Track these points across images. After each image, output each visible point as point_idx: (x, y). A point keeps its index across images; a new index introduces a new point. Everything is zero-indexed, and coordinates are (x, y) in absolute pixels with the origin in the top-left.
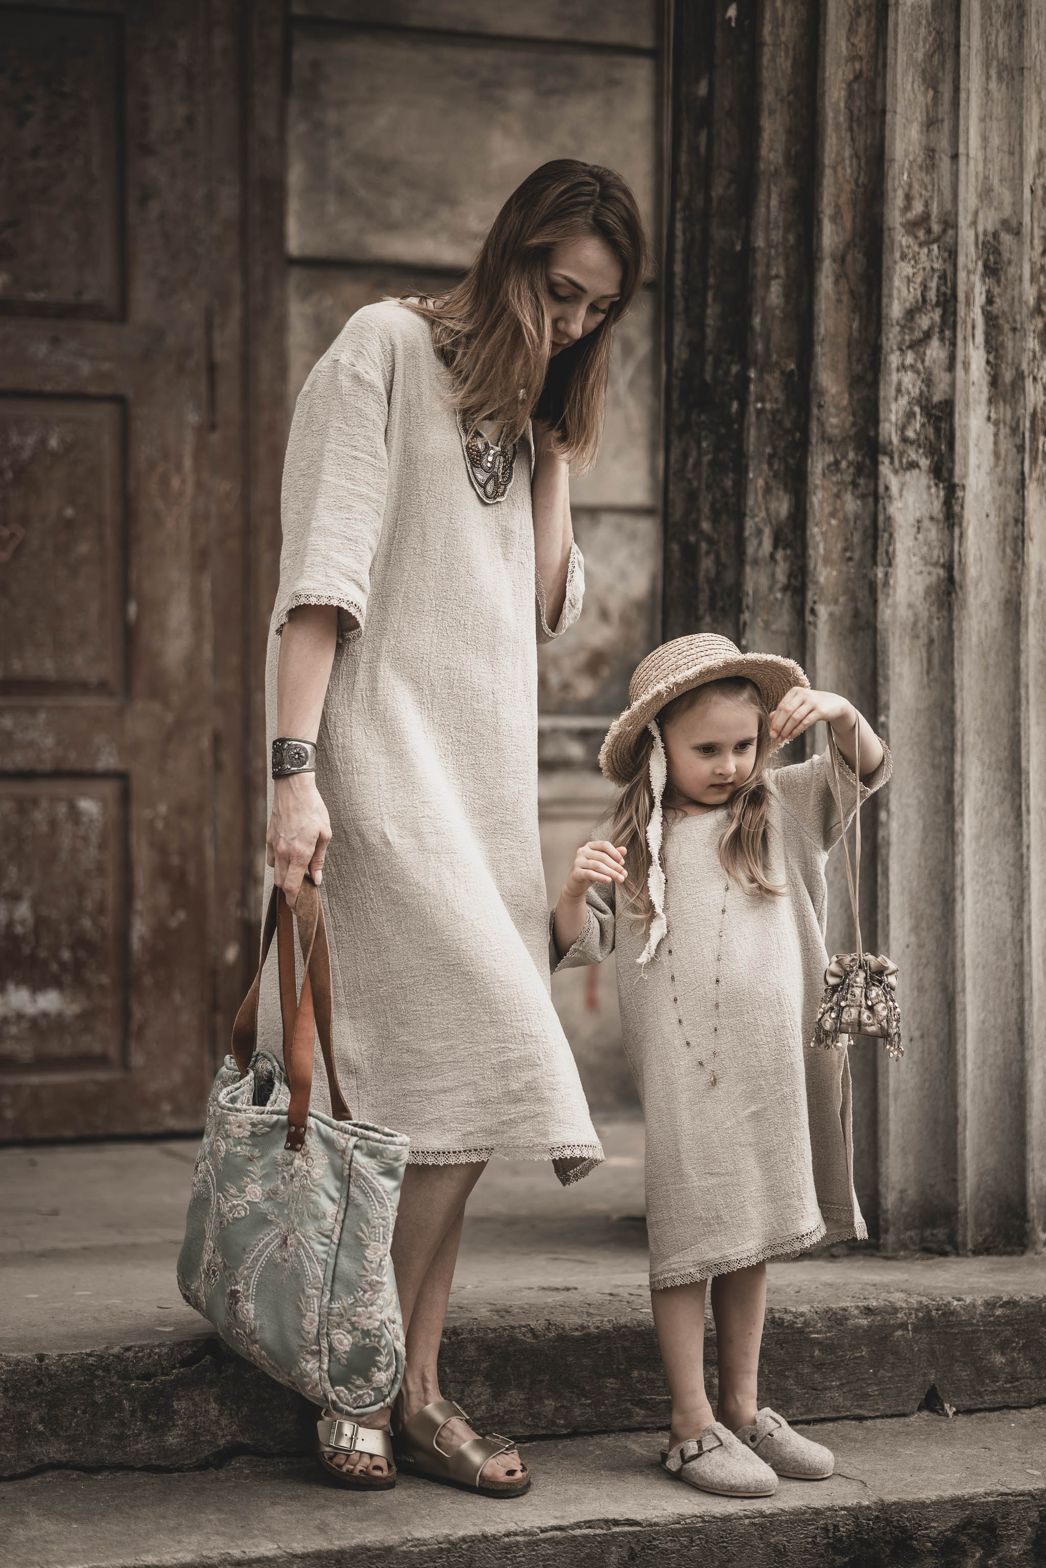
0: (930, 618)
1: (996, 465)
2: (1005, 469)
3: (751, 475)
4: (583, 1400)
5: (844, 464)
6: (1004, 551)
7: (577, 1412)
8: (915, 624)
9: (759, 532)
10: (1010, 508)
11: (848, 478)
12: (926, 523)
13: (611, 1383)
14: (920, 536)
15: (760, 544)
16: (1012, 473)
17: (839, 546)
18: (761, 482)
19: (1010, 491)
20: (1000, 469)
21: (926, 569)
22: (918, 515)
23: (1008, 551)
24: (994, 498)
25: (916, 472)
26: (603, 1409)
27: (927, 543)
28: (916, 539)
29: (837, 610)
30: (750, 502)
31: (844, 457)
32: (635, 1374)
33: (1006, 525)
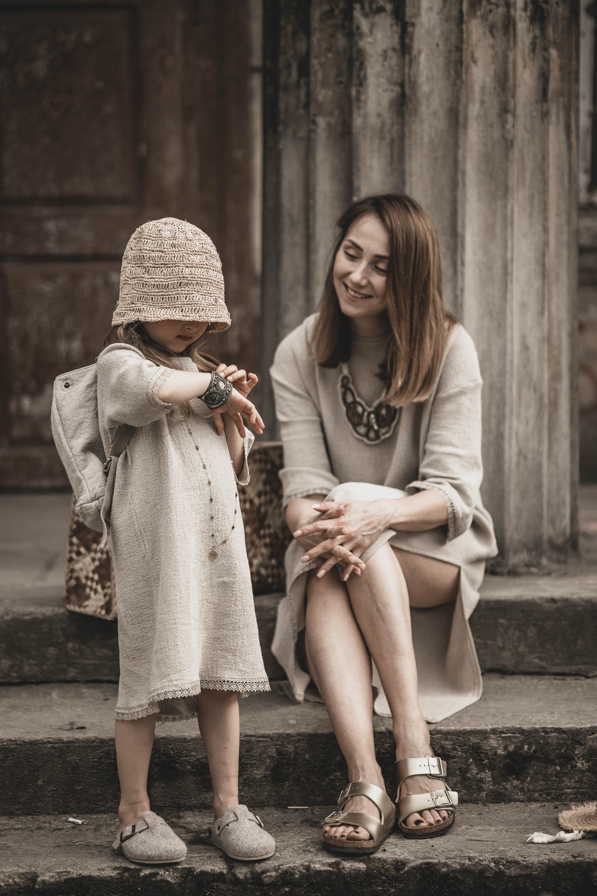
0: (392, 124)
1: (444, 7)
2: (450, 10)
3: (283, 23)
4: (31, 661)
5: (337, 11)
6: (449, 72)
7: (26, 668)
8: (382, 129)
9: (289, 66)
10: (453, 39)
11: (339, 22)
12: (390, 53)
13: (52, 651)
14: (386, 63)
15: (289, 74)
16: (455, 12)
17: (334, 72)
18: (289, 28)
19: (453, 25)
20: (446, 10)
21: (389, 87)
22: (384, 46)
23: (452, 71)
24: (442, 32)
25: (383, 15)
26: (45, 667)
27: (391, 68)
28: (383, 65)
29: (333, 120)
30: (282, 43)
31: (337, 6)
32: (70, 645)
33: (450, 52)
